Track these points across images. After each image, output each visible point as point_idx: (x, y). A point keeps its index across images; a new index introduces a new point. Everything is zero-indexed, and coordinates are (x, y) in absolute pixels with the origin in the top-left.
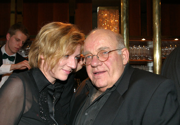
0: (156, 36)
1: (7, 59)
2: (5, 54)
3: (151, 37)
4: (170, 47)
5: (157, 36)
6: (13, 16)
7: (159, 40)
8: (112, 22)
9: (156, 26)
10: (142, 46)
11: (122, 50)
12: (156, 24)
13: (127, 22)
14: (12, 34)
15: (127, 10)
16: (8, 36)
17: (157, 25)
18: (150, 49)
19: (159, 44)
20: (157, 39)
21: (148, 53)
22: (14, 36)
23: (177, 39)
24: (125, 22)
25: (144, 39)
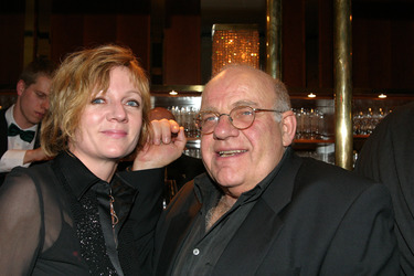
0: (340, 90)
1: (18, 137)
2: (13, 126)
3: (330, 91)
4: (368, 112)
5: (344, 88)
6: (29, 42)
7: (348, 97)
8: (243, 56)
9: (339, 68)
10: (307, 109)
11: (284, 115)
12: (341, 61)
13: (278, 58)
14: (29, 82)
15: (278, 32)
16: (21, 86)
17: (343, 65)
18: (324, 115)
19: (347, 106)
20: (344, 95)
21: (322, 125)
22: (32, 86)
23: (382, 96)
24: (274, 57)
25: (312, 96)
